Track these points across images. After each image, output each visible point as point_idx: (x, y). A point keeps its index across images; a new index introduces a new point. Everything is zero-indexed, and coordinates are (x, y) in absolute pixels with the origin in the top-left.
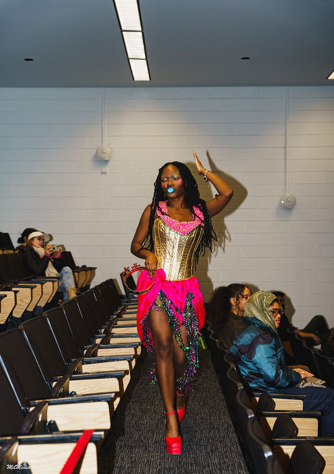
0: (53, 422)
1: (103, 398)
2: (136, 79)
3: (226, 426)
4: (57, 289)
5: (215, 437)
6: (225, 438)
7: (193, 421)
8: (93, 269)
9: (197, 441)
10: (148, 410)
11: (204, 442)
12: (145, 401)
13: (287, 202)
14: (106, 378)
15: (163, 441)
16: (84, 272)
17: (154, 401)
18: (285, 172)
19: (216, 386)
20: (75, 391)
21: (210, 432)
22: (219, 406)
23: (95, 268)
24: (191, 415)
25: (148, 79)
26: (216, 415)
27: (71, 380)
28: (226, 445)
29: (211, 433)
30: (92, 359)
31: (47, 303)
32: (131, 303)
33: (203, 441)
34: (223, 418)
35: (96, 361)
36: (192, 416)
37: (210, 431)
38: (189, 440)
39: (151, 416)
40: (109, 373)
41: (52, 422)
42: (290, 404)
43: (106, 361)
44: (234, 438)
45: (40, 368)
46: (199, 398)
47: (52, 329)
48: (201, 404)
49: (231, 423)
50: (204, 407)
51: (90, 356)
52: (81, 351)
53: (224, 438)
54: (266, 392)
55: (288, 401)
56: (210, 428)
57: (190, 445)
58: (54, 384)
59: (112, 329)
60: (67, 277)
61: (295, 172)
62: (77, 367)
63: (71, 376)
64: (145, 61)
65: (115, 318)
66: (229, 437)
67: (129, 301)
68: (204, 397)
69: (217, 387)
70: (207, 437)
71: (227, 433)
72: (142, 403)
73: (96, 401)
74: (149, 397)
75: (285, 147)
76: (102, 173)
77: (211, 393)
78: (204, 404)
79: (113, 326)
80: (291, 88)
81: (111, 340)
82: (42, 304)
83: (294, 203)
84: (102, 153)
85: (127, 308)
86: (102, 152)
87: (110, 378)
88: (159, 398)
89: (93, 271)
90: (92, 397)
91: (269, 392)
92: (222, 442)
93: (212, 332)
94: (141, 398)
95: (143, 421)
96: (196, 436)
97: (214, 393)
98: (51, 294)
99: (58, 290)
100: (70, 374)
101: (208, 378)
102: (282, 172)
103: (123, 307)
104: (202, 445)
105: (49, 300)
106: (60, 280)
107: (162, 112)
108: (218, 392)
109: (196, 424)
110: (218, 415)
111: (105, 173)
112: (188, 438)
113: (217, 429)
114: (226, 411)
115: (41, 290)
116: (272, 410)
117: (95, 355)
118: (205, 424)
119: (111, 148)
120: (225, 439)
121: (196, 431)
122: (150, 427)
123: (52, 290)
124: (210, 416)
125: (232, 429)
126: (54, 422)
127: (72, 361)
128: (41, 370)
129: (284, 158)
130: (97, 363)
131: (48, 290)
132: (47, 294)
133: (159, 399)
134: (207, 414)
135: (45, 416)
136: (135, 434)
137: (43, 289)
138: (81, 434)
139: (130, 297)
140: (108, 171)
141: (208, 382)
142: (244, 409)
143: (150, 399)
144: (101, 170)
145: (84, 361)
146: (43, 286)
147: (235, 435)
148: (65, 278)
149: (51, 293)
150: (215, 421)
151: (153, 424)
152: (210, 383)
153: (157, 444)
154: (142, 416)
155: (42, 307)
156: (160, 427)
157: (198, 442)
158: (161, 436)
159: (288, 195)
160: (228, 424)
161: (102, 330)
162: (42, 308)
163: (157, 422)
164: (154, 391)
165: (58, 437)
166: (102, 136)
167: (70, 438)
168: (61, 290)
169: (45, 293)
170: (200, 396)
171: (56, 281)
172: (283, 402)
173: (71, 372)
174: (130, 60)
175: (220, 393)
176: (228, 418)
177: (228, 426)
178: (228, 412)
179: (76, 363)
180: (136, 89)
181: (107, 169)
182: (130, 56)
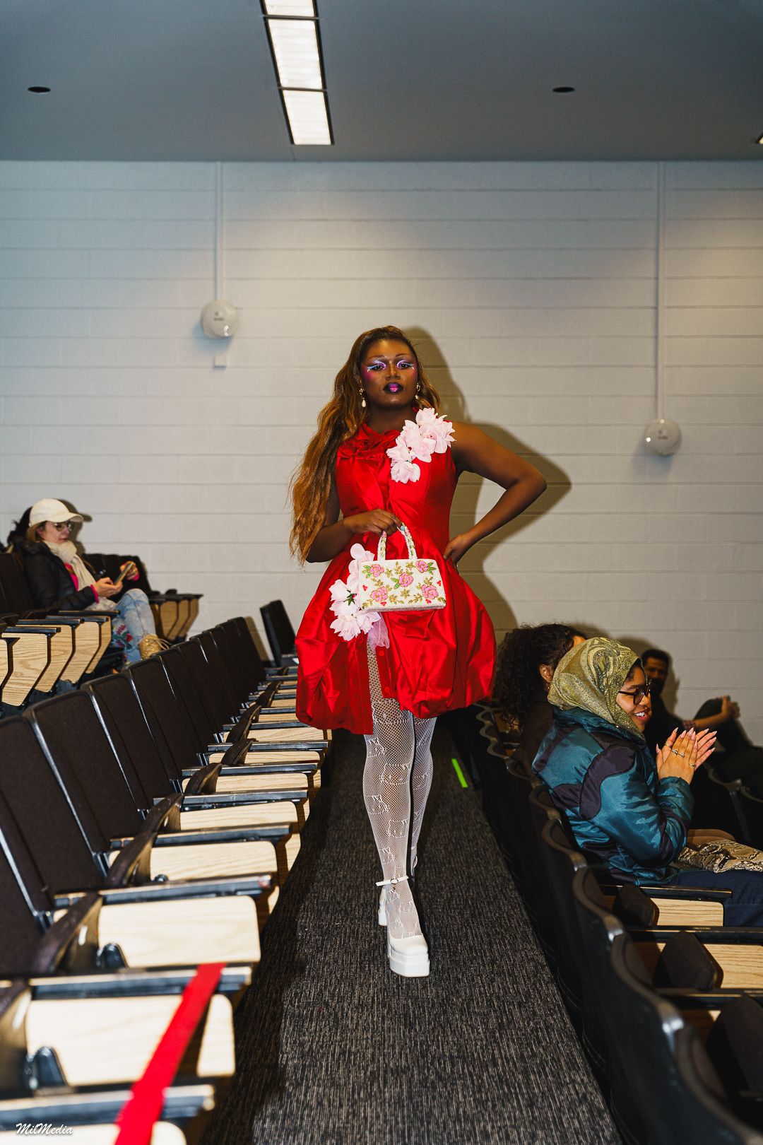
0: (116, 947)
1: (239, 887)
2: (297, 141)
3: (530, 967)
4: (109, 641)
5: (506, 993)
6: (530, 995)
7: (450, 955)
8: (193, 598)
9: (462, 1004)
10: (336, 928)
11: (478, 1007)
12: (328, 907)
13: (660, 438)
14: (243, 842)
15: (378, 1003)
16: (173, 604)
17: (351, 908)
18: (656, 367)
19: (499, 874)
20: (165, 873)
21: (492, 982)
22: (509, 921)
23: (198, 597)
24: (443, 942)
25: (327, 141)
26: (504, 941)
27: (154, 846)
28: (534, 1013)
29: (495, 984)
30: (205, 798)
31: (84, 673)
32: (289, 676)
33: (478, 1003)
34: (523, 949)
35: (215, 803)
36: (445, 943)
37: (493, 980)
38: (443, 1000)
39: (344, 944)
40: (251, 829)
41: (112, 949)
42: (691, 912)
43: (238, 803)
44: (554, 996)
45: (77, 818)
46: (460, 900)
47: (105, 723)
48: (467, 913)
49: (542, 959)
50: (473, 923)
51: (199, 792)
52: (176, 783)
53: (528, 995)
54: (633, 883)
55: (687, 906)
56: (492, 972)
57: (445, 1012)
58: (113, 856)
59: (248, 733)
60: (139, 614)
61: (680, 366)
62: (169, 815)
63: (156, 838)
64: (321, 95)
65: (253, 708)
66: (539, 993)
67: (285, 671)
68: (472, 898)
69: (501, 875)
70: (486, 993)
71: (534, 984)
72: (321, 913)
73: (223, 894)
74: (338, 899)
75: (656, 308)
76: (216, 367)
77: (488, 890)
78: (473, 916)
79: (251, 725)
80: (670, 165)
81: (247, 756)
82: (73, 676)
83: (677, 443)
84: (216, 319)
85: (280, 686)
86: (215, 316)
87: (252, 841)
88: (362, 901)
89: (193, 602)
90: (211, 886)
91: (638, 883)
92: (525, 1007)
93: (494, 739)
94: (317, 901)
95: (325, 957)
96: (457, 992)
97: (496, 889)
98: (94, 652)
99: (110, 644)
100: (154, 831)
101: (478, 856)
102: (647, 366)
103: (269, 684)
104: (475, 1013)
105: (90, 668)
106: (115, 619)
107: (360, 220)
108: (506, 888)
109: (457, 962)
110: (509, 942)
111: (223, 367)
112: (438, 997)
113: (510, 975)
114: (529, 931)
115: (71, 640)
116: (650, 924)
117: (210, 789)
118: (478, 963)
119: (237, 309)
120: (530, 998)
121: (459, 980)
122: (343, 970)
123: (98, 642)
124: (490, 944)
125: (546, 974)
126: (118, 949)
127: (155, 803)
128: (79, 822)
129: (651, 332)
130: (217, 807)
131: (88, 642)
132: (84, 652)
133: (362, 905)
134: (482, 939)
135: (93, 932)
136: (307, 986)
137: (76, 639)
138: (191, 974)
139: (283, 663)
140: (228, 364)
141: (479, 864)
142: (596, 916)
143: (339, 903)
144: (214, 361)
145: (184, 802)
146: (77, 630)
147: (553, 989)
148: (131, 614)
149: (96, 650)
150: (502, 956)
151: (351, 963)
152: (485, 867)
153: (363, 1011)
154: (323, 944)
155: (74, 682)
156: (370, 970)
157: (465, 1006)
158: (371, 991)
159: (662, 421)
160: (537, 964)
161: (223, 735)
162: (74, 685)
163: (360, 958)
164: (350, 886)
165: (133, 981)
166: (215, 279)
167: (163, 984)
168: (118, 642)
169: (81, 648)
170: (463, 896)
171: (107, 620)
172: (674, 908)
173: (156, 826)
174: (285, 93)
175: (511, 890)
176: (535, 947)
177: (536, 967)
178: (532, 934)
179: (165, 807)
180: (298, 164)
181: (229, 357)
182: (284, 82)
